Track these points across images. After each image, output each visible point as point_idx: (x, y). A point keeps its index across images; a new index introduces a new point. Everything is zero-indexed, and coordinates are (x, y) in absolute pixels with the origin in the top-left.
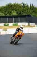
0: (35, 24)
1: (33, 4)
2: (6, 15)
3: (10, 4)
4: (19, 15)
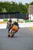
0: (23, 19)
1: (21, 3)
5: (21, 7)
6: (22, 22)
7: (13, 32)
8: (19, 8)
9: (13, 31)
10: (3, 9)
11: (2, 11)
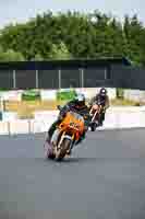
4: (83, 59)
5: (133, 37)
6: (138, 105)
7: (65, 139)
8: (126, 41)
9: (63, 137)
10: (54, 46)
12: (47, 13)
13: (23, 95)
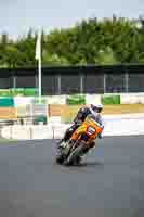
2: (78, 62)
3: (91, 21)
4: (126, 64)
11: (96, 60)
12: (93, 18)
13: (68, 100)
